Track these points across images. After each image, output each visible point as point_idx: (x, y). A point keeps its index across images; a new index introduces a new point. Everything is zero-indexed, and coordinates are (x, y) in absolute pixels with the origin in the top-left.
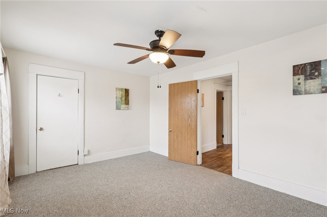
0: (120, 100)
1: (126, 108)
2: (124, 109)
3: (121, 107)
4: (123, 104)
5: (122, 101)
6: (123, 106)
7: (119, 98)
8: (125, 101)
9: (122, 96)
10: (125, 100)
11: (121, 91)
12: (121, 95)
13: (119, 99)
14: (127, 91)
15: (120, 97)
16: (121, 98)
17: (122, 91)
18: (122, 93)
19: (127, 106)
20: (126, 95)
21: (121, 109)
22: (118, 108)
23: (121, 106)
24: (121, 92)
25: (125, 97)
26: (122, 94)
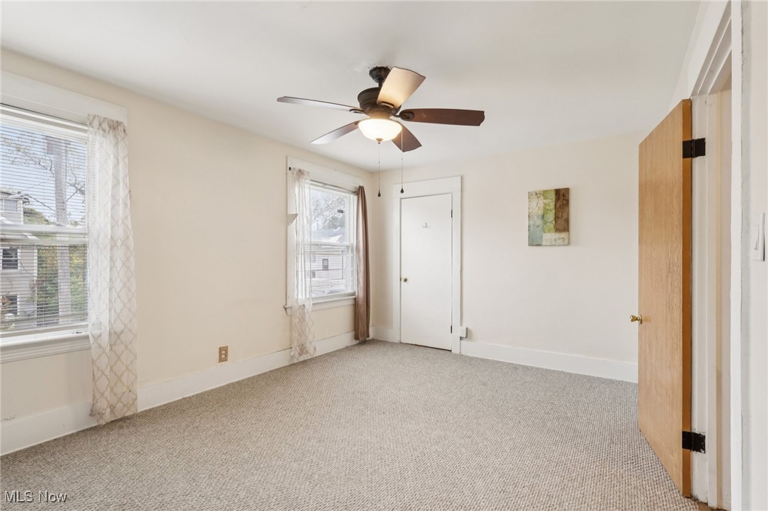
0: (539, 222)
1: (560, 242)
2: (553, 243)
3: (544, 238)
4: (549, 232)
5: (545, 223)
6: (550, 236)
7: (538, 217)
8: (556, 222)
9: (546, 211)
10: (556, 218)
11: (542, 197)
12: (542, 208)
13: (536, 219)
14: (562, 197)
15: (541, 212)
16: (543, 216)
17: (545, 198)
18: (546, 201)
19: (564, 235)
20: (558, 205)
21: (544, 243)
22: (534, 242)
23: (542, 237)
24: (542, 202)
25: (554, 211)
26: (545, 204)
